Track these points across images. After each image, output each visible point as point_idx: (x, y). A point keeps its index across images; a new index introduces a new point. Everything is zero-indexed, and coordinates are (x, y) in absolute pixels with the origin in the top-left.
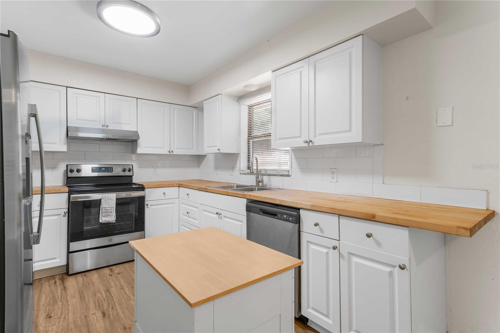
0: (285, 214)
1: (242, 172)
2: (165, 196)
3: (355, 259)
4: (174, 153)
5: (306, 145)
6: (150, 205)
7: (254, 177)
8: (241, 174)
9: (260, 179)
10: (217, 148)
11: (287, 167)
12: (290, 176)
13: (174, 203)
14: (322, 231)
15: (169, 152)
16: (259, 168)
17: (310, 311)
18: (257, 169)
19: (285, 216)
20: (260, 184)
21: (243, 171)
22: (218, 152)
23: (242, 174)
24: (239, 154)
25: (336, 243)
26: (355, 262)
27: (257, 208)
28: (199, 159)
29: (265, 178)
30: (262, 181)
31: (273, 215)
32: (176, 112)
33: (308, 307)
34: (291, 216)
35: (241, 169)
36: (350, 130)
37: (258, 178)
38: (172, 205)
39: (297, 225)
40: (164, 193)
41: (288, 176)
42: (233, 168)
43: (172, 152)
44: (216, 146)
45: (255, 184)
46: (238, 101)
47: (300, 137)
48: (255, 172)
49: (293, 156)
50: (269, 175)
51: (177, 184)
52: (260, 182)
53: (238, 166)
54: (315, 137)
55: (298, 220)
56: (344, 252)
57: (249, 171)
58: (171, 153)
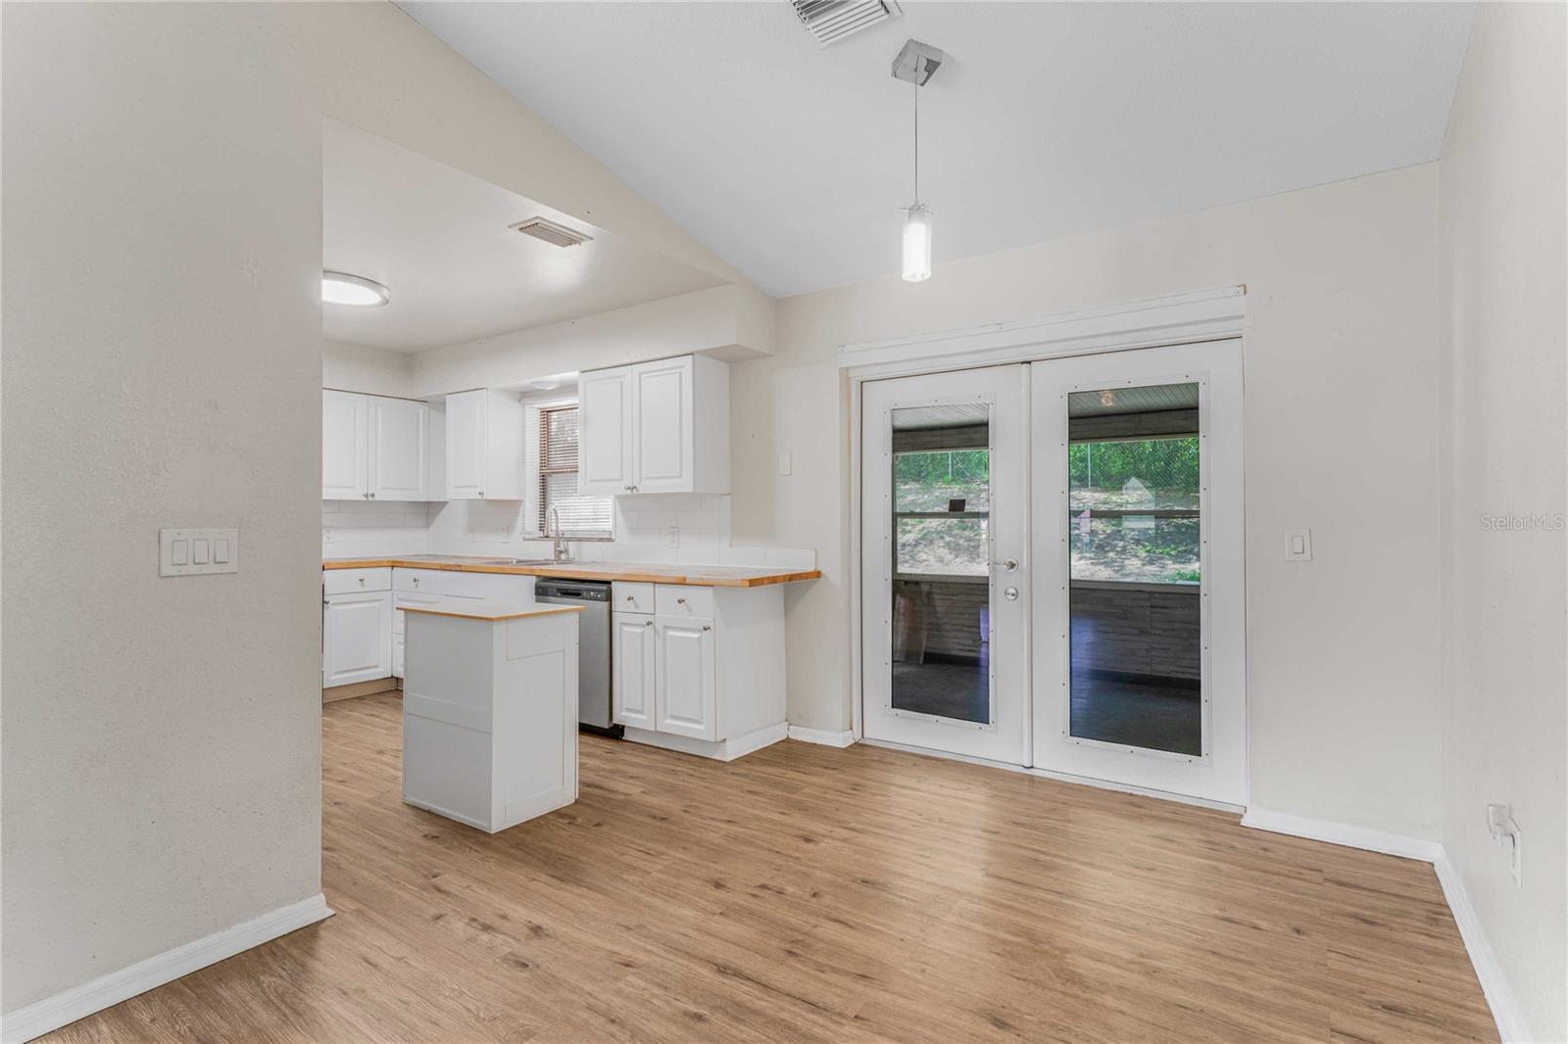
0: (593, 590)
1: (527, 537)
2: (363, 585)
3: (671, 633)
4: (377, 498)
5: (629, 492)
6: (333, 604)
7: (550, 545)
8: (525, 539)
9: (562, 548)
10: (478, 490)
11: (608, 526)
12: (613, 541)
13: (381, 600)
14: (636, 606)
15: (366, 496)
16: (560, 528)
17: (624, 714)
18: (557, 532)
19: (592, 593)
20: (563, 557)
21: (530, 534)
22: (480, 497)
23: (529, 540)
24: (522, 501)
25: (650, 618)
26: (671, 636)
27: (552, 587)
28: (429, 510)
29: (572, 546)
30: (566, 551)
31: (576, 594)
32: (380, 411)
33: (621, 711)
34: (599, 591)
35: (527, 529)
36: (681, 476)
37: (559, 546)
38: (376, 604)
39: (608, 603)
40: (361, 580)
41: (610, 540)
42: (508, 529)
43: (373, 495)
44: (476, 486)
45: (553, 558)
46: (520, 401)
47: (621, 480)
48: (552, 534)
49: (618, 508)
50: (580, 540)
51: (388, 562)
52: (561, 552)
53: (519, 523)
54: (640, 481)
55: (609, 598)
56: (659, 627)
57: (541, 534)
58: (370, 498)
